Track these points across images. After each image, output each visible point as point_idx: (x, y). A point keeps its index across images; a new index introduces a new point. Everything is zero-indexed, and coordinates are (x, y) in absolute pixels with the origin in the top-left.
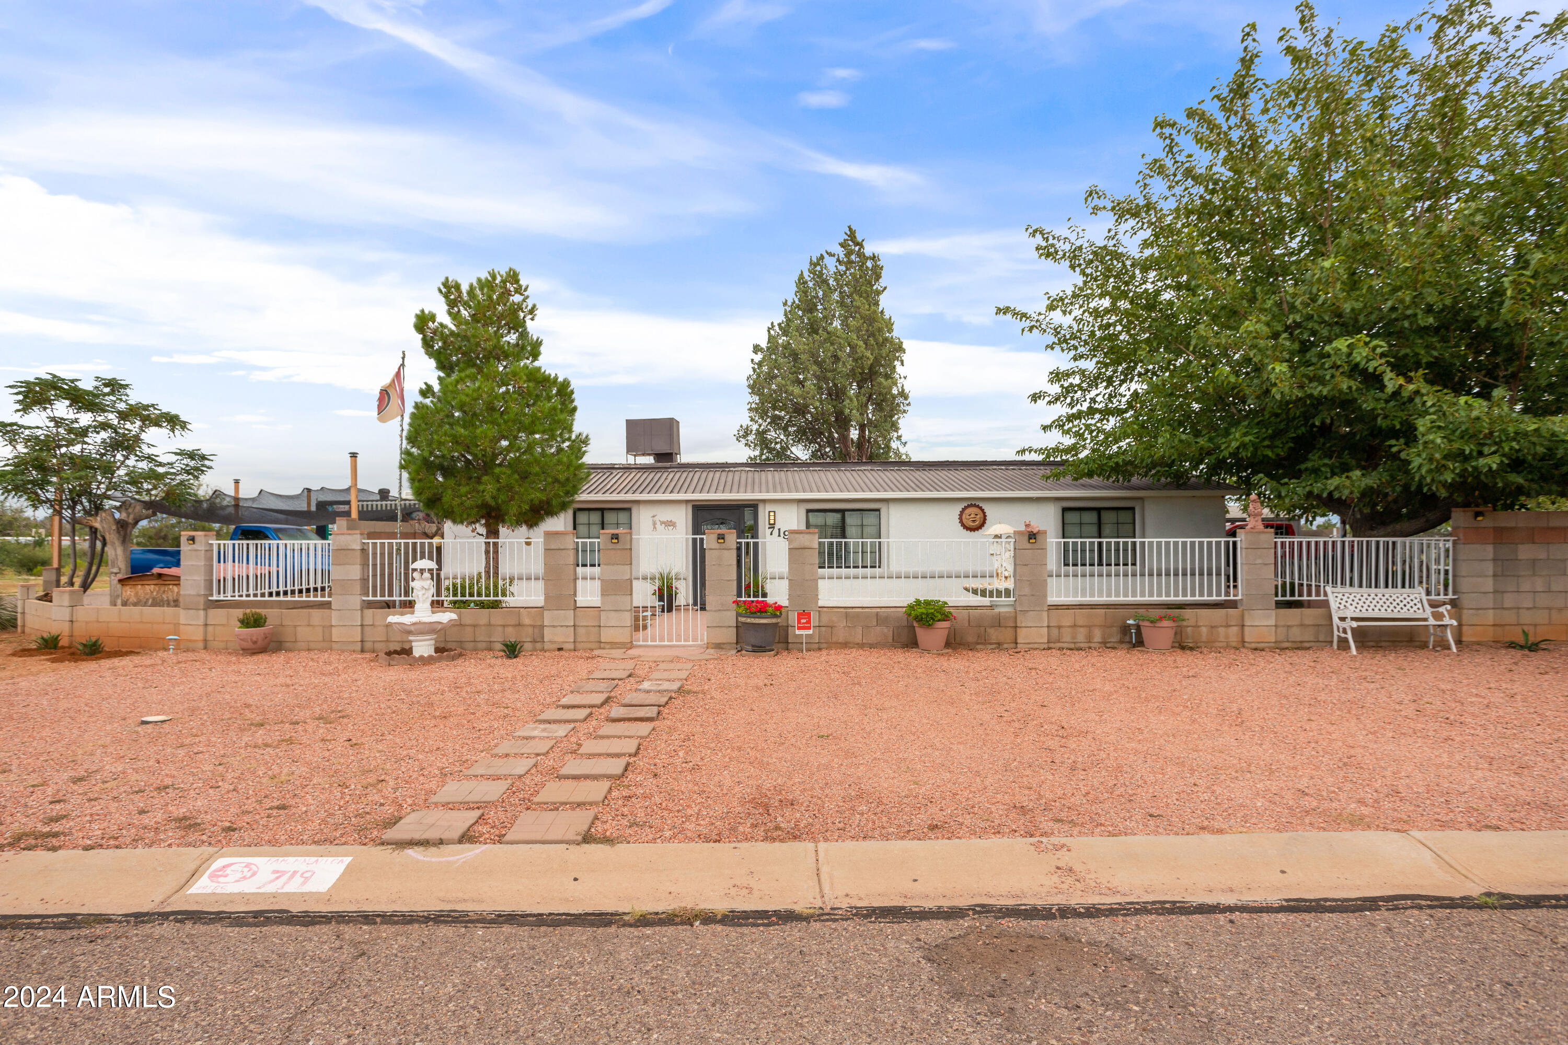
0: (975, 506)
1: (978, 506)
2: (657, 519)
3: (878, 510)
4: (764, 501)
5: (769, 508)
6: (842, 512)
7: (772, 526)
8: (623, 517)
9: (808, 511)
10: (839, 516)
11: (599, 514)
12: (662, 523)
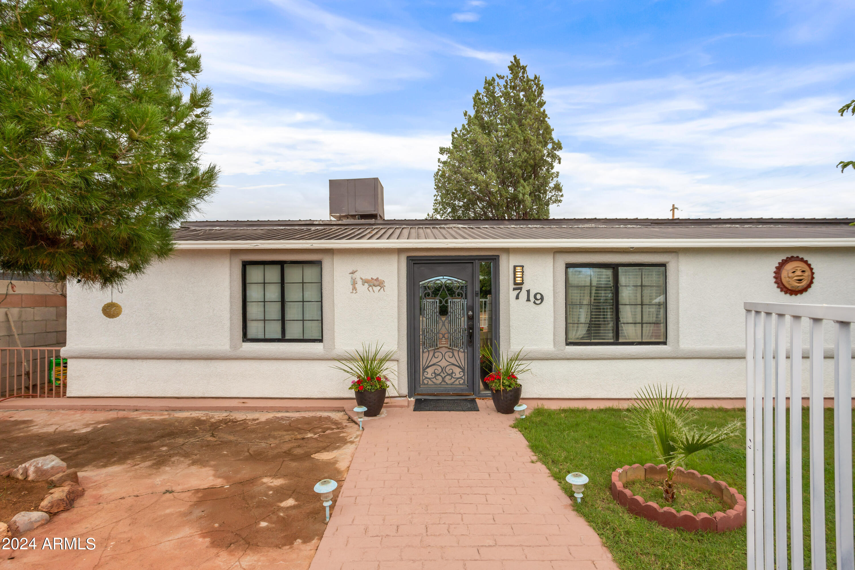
0: (797, 259)
1: (802, 260)
2: (357, 276)
3: (663, 265)
4: (507, 251)
5: (514, 260)
6: (614, 267)
7: (518, 286)
8: (310, 273)
9: (568, 266)
10: (609, 273)
11: (279, 267)
12: (365, 281)
